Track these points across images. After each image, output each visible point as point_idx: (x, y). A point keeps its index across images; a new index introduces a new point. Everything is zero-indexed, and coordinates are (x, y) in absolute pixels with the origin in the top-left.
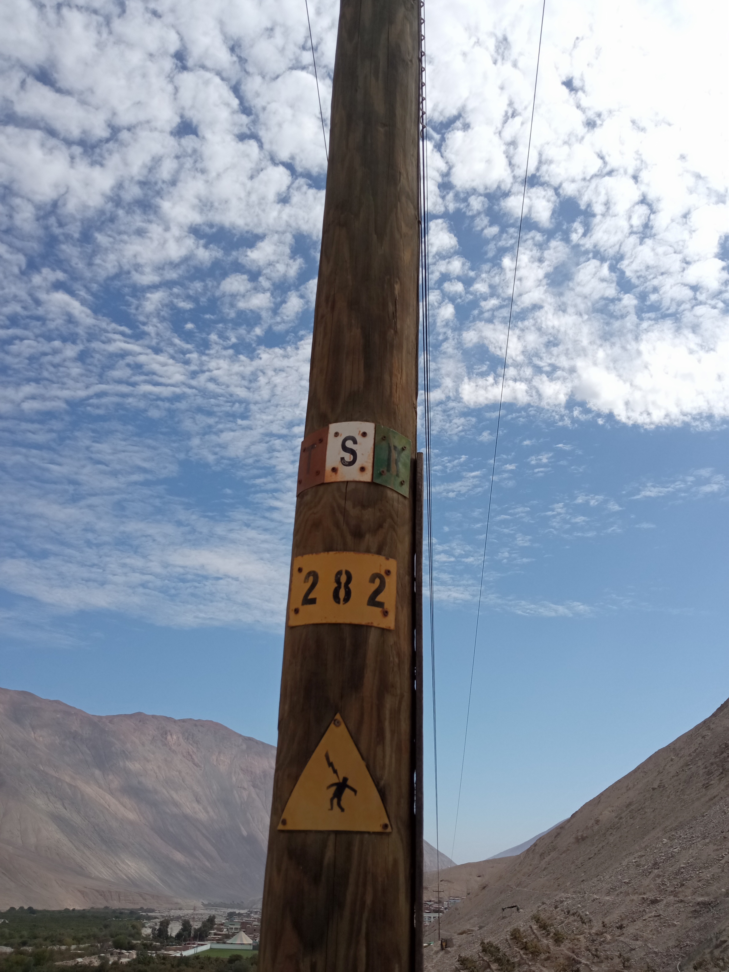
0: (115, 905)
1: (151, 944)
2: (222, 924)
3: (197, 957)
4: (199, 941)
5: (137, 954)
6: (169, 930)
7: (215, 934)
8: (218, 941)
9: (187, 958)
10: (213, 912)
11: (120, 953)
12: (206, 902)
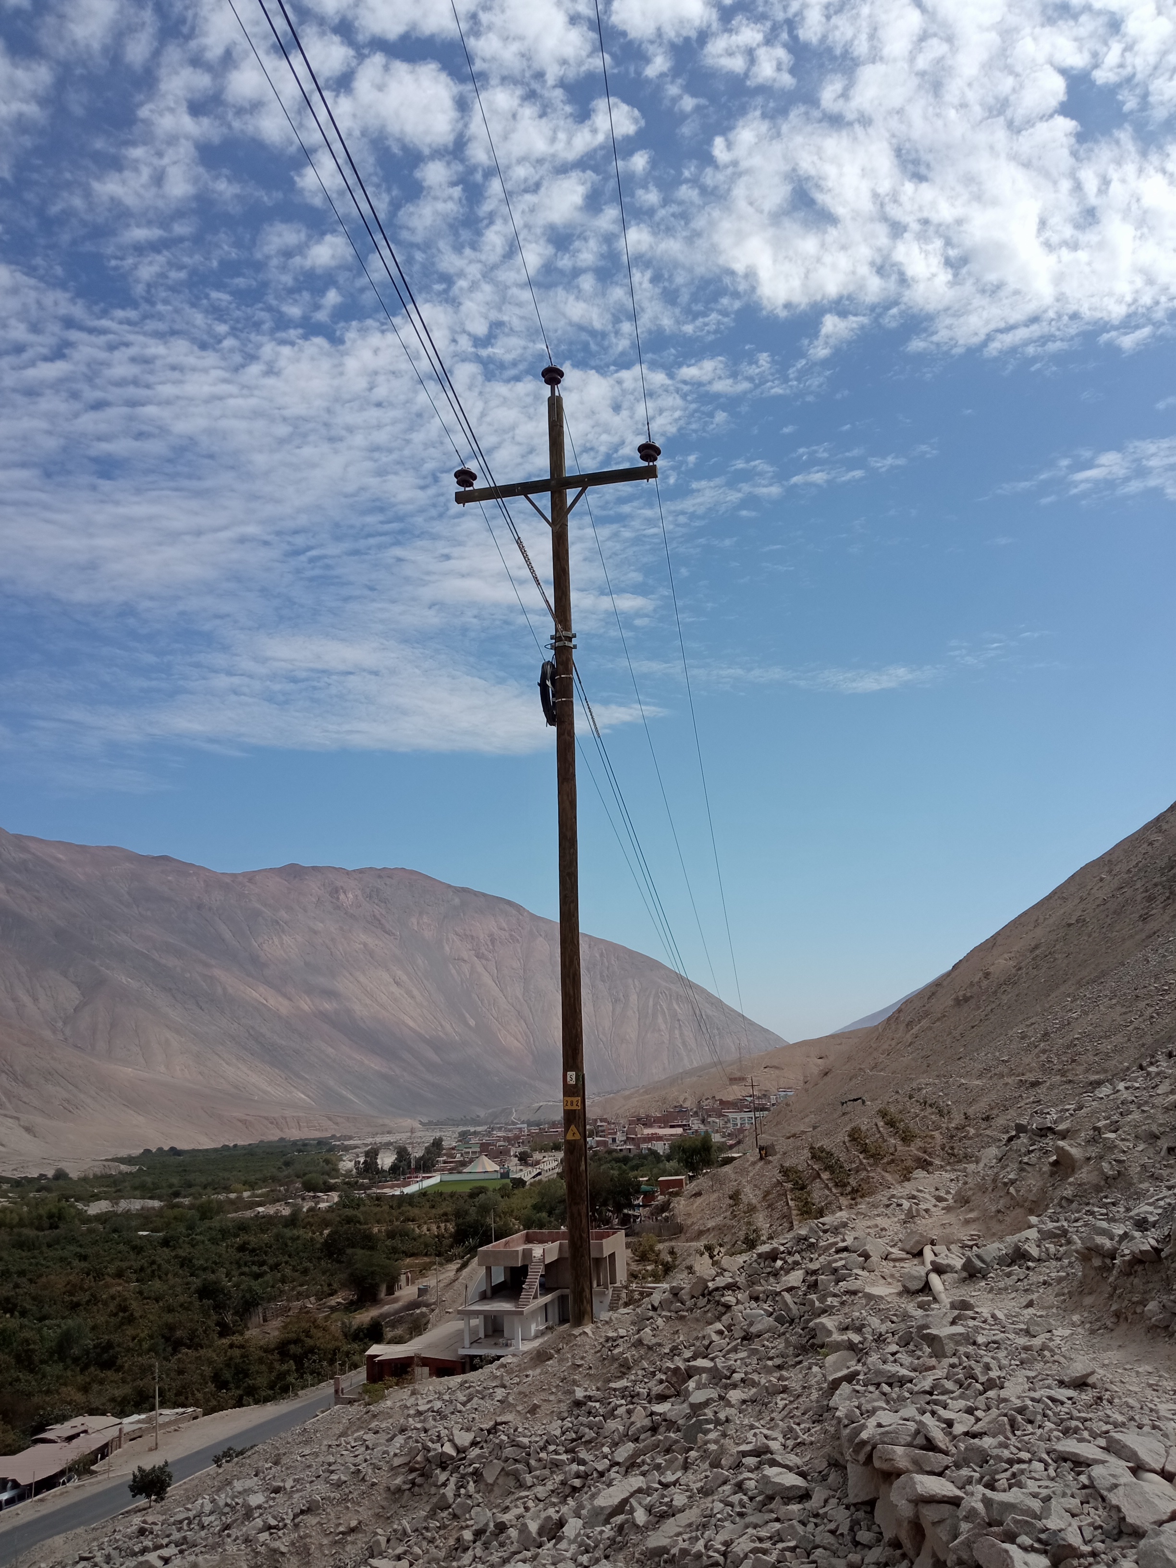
0: (294, 1134)
1: (357, 1182)
2: (453, 1149)
3: (423, 1194)
4: (424, 1172)
5: (340, 1196)
6: (379, 1161)
7: (445, 1162)
8: (451, 1171)
9: (411, 1196)
10: (437, 1135)
11: (314, 1197)
12: (425, 1120)
